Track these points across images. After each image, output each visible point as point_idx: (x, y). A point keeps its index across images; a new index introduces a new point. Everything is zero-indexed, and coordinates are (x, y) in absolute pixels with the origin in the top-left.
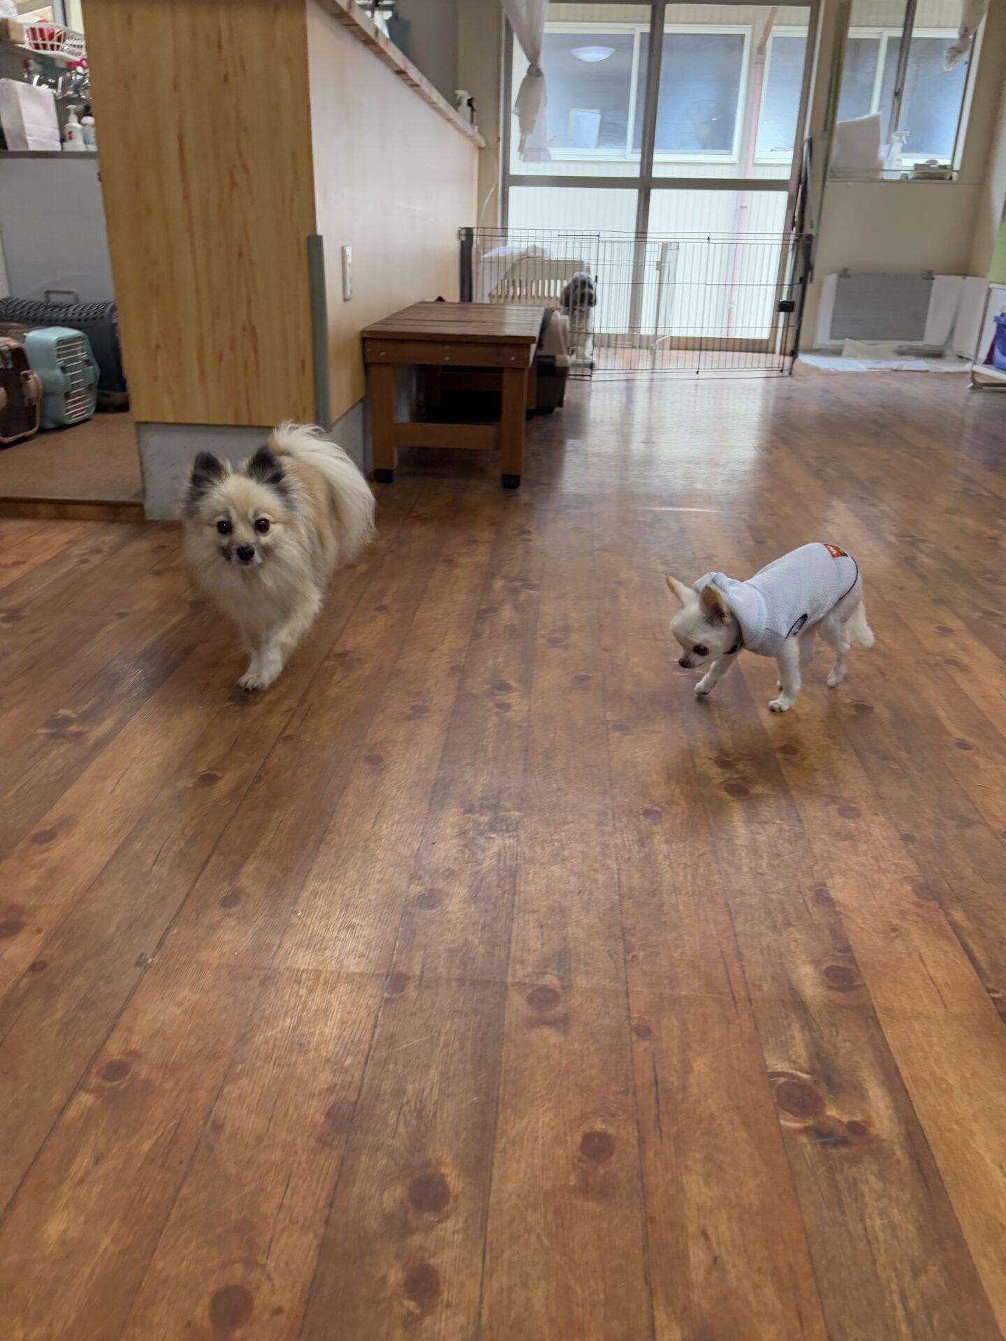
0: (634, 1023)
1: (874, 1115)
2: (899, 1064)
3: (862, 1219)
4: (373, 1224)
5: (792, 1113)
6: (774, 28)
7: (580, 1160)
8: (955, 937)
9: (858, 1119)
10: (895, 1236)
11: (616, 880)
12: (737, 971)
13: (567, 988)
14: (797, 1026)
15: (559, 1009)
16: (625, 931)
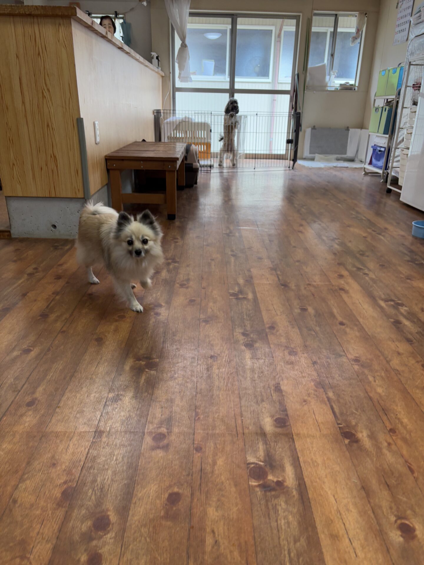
0: (195, 446)
1: (287, 478)
2: (299, 455)
3: (277, 521)
4: (77, 537)
5: (254, 479)
6: (284, 27)
7: (166, 505)
8: (328, 403)
9: (280, 479)
10: (289, 527)
11: (195, 386)
12: (240, 422)
13: (170, 432)
14: (261, 443)
15: (165, 442)
16: (196, 407)
